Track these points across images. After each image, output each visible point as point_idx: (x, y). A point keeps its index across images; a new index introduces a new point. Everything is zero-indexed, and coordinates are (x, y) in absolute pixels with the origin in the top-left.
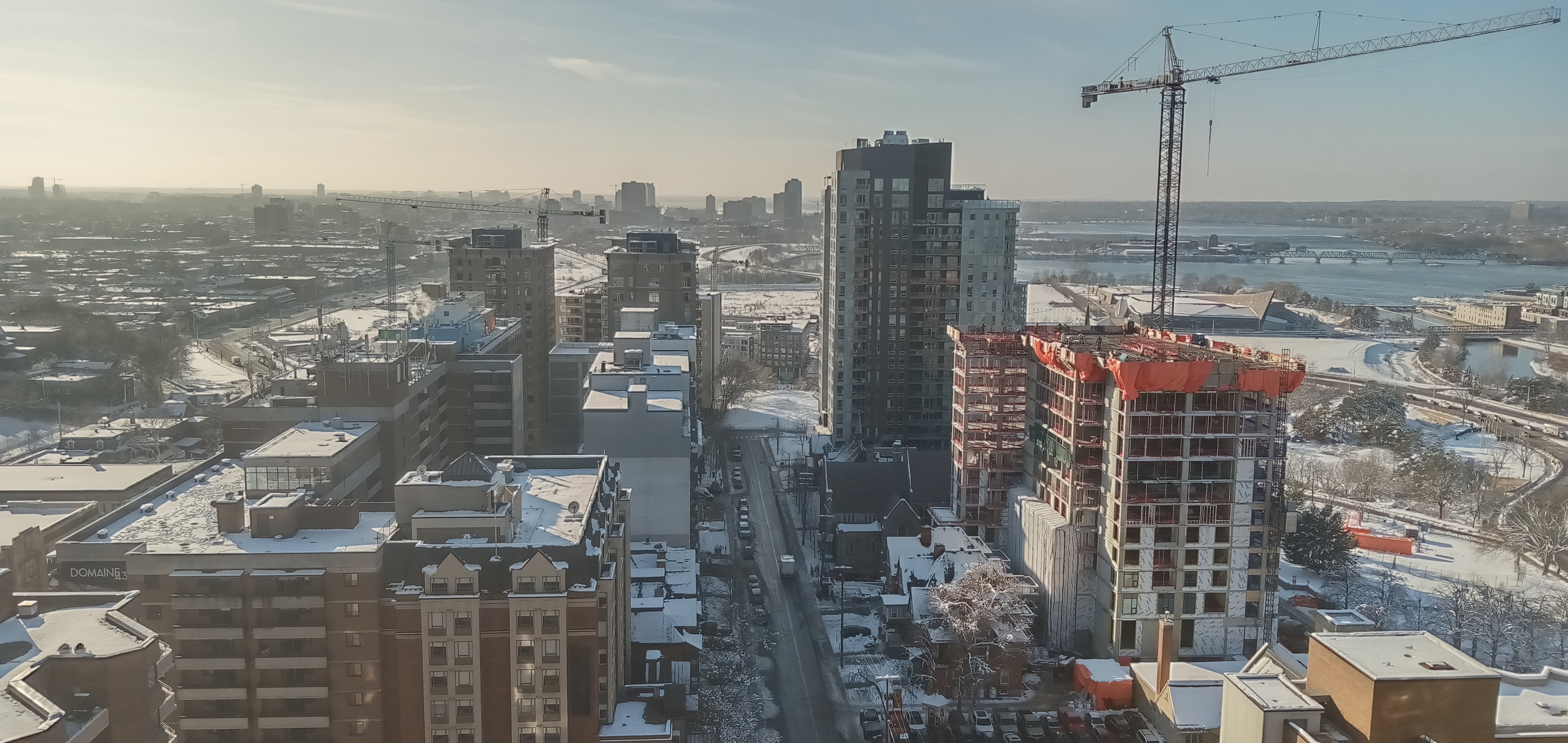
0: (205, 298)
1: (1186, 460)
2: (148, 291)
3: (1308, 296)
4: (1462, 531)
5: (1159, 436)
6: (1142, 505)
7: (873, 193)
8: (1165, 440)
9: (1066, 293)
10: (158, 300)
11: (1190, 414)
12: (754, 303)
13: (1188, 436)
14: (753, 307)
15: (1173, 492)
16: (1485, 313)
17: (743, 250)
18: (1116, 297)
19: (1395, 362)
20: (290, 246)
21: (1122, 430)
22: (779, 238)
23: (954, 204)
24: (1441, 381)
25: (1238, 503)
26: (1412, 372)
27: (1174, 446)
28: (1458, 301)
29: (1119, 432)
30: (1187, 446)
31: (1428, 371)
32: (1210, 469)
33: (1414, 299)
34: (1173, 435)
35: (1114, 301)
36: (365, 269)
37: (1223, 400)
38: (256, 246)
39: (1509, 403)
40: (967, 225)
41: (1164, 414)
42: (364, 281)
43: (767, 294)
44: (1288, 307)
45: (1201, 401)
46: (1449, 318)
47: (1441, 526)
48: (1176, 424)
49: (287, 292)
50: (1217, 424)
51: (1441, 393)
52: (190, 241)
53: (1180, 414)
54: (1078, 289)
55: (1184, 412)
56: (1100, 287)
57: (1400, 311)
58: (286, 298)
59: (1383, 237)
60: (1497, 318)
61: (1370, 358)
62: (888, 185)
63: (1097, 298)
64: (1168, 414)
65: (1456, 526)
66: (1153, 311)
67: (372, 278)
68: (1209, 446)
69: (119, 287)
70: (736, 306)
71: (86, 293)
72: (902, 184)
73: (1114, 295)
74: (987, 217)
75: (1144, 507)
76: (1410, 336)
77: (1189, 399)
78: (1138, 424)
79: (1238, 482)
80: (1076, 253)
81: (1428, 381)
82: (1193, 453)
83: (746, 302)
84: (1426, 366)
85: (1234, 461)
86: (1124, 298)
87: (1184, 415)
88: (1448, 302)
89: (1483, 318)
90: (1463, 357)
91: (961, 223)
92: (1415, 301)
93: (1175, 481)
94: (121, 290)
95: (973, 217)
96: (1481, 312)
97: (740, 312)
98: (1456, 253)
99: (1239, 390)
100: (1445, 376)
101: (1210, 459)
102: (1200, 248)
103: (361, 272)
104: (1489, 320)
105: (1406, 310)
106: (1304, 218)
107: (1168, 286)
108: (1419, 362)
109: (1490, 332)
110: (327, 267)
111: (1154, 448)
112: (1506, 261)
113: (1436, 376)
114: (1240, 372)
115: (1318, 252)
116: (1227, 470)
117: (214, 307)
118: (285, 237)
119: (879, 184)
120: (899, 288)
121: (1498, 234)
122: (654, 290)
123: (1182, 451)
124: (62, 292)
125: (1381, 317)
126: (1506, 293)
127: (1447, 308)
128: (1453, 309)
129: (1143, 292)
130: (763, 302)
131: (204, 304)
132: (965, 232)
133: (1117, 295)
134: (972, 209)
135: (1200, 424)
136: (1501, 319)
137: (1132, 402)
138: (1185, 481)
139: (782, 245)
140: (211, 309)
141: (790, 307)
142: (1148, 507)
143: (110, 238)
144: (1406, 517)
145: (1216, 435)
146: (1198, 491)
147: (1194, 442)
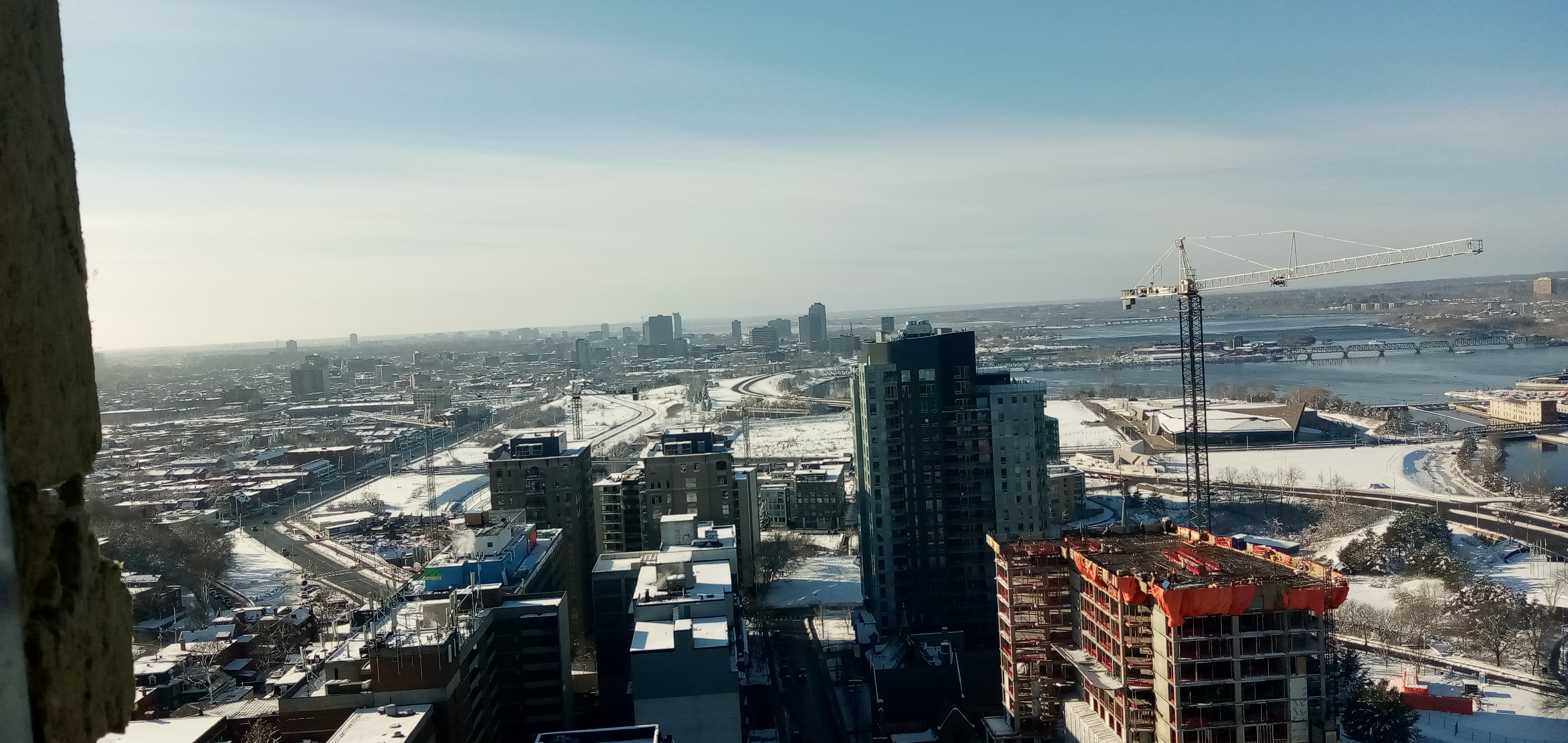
0: (246, 477)
1: (1238, 682)
2: (190, 472)
3: (1340, 402)
4: (1523, 680)
5: (1209, 660)
6: (1198, 729)
7: (900, 383)
8: (1215, 663)
9: (1099, 410)
10: (200, 483)
11: (1237, 636)
12: (787, 439)
13: (1237, 658)
14: (786, 445)
15: (1229, 714)
16: (1520, 409)
17: (772, 379)
18: (1147, 413)
19: (1434, 469)
20: (327, 406)
21: (1171, 654)
22: (807, 364)
23: (980, 389)
24: (1482, 490)
25: (1293, 721)
26: (1452, 481)
27: (1225, 670)
28: (1490, 394)
29: (1168, 656)
30: (1237, 669)
31: (1468, 479)
32: (1264, 689)
33: (1446, 394)
34: (1223, 658)
35: (1145, 418)
36: (401, 429)
37: (1269, 620)
38: (294, 408)
39: (1554, 514)
40: (996, 409)
41: (1212, 638)
42: (402, 443)
43: (798, 428)
44: (1322, 414)
45: (1248, 623)
46: (1482, 414)
47: (1499, 674)
48: (1224, 647)
49: (326, 465)
50: (1265, 644)
51: (1485, 507)
52: (229, 408)
53: (1228, 637)
54: (1110, 404)
55: (1231, 634)
56: (1130, 400)
57: (1433, 410)
58: (326, 471)
59: (1408, 323)
60: (1532, 414)
61: (1409, 467)
62: (915, 375)
63: (1127, 414)
64: (1215, 638)
65: (1515, 675)
66: (1186, 429)
67: (409, 440)
68: (1259, 667)
69: (161, 468)
70: (769, 444)
71: (130, 478)
72: (927, 375)
73: (1145, 411)
74: (1014, 400)
75: (1200, 731)
76: (1445, 440)
77: (1235, 621)
78: (1186, 649)
79: (1292, 700)
80: (1102, 361)
81: (1470, 491)
82: (1244, 672)
83: (779, 439)
84: (1466, 475)
85: (1286, 680)
86: (1156, 413)
87: (1231, 637)
88: (1482, 396)
89: (1518, 414)
90: (1502, 459)
91: (989, 407)
92: (1447, 396)
93: (1230, 704)
94: (163, 473)
95: (1000, 401)
96: (1515, 408)
97: (773, 452)
98: (1485, 337)
99: (1284, 609)
100: (1487, 485)
101: (1262, 679)
102: (1226, 348)
103: (397, 432)
104: (1524, 415)
105: (1439, 408)
106: (1327, 307)
107: (1198, 398)
108: (1459, 470)
109: (1527, 429)
110: (364, 430)
111: (1205, 671)
112: (1534, 343)
113: (1476, 484)
114: (1283, 593)
115: (1345, 344)
116: (1280, 689)
117: (255, 488)
118: (322, 396)
119: (905, 376)
120: (933, 474)
121: (1523, 313)
122: (691, 490)
123: (1233, 673)
124: (106, 479)
125: (1416, 418)
126: (1538, 382)
127: (1480, 403)
128: (1487, 403)
129: (1174, 407)
130: (795, 438)
131: (246, 484)
132: (994, 416)
133: (1147, 411)
134: (998, 394)
135: (1248, 645)
136: (1536, 414)
137: (1179, 628)
138: (1239, 703)
139: (809, 370)
140: (253, 490)
141: (822, 442)
142: (1204, 731)
143: (150, 410)
144: (1463, 666)
145: (1266, 655)
146: (1252, 712)
147: (1244, 664)
